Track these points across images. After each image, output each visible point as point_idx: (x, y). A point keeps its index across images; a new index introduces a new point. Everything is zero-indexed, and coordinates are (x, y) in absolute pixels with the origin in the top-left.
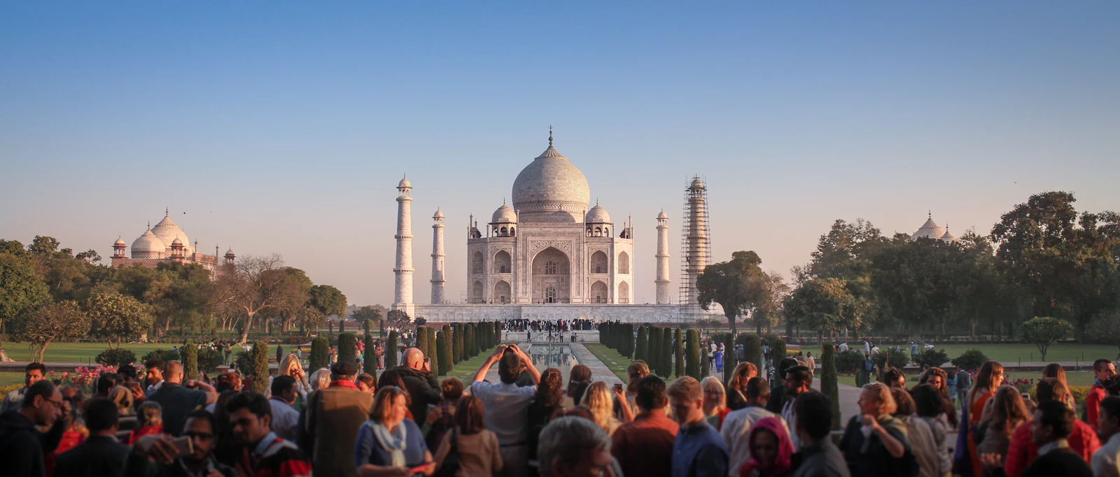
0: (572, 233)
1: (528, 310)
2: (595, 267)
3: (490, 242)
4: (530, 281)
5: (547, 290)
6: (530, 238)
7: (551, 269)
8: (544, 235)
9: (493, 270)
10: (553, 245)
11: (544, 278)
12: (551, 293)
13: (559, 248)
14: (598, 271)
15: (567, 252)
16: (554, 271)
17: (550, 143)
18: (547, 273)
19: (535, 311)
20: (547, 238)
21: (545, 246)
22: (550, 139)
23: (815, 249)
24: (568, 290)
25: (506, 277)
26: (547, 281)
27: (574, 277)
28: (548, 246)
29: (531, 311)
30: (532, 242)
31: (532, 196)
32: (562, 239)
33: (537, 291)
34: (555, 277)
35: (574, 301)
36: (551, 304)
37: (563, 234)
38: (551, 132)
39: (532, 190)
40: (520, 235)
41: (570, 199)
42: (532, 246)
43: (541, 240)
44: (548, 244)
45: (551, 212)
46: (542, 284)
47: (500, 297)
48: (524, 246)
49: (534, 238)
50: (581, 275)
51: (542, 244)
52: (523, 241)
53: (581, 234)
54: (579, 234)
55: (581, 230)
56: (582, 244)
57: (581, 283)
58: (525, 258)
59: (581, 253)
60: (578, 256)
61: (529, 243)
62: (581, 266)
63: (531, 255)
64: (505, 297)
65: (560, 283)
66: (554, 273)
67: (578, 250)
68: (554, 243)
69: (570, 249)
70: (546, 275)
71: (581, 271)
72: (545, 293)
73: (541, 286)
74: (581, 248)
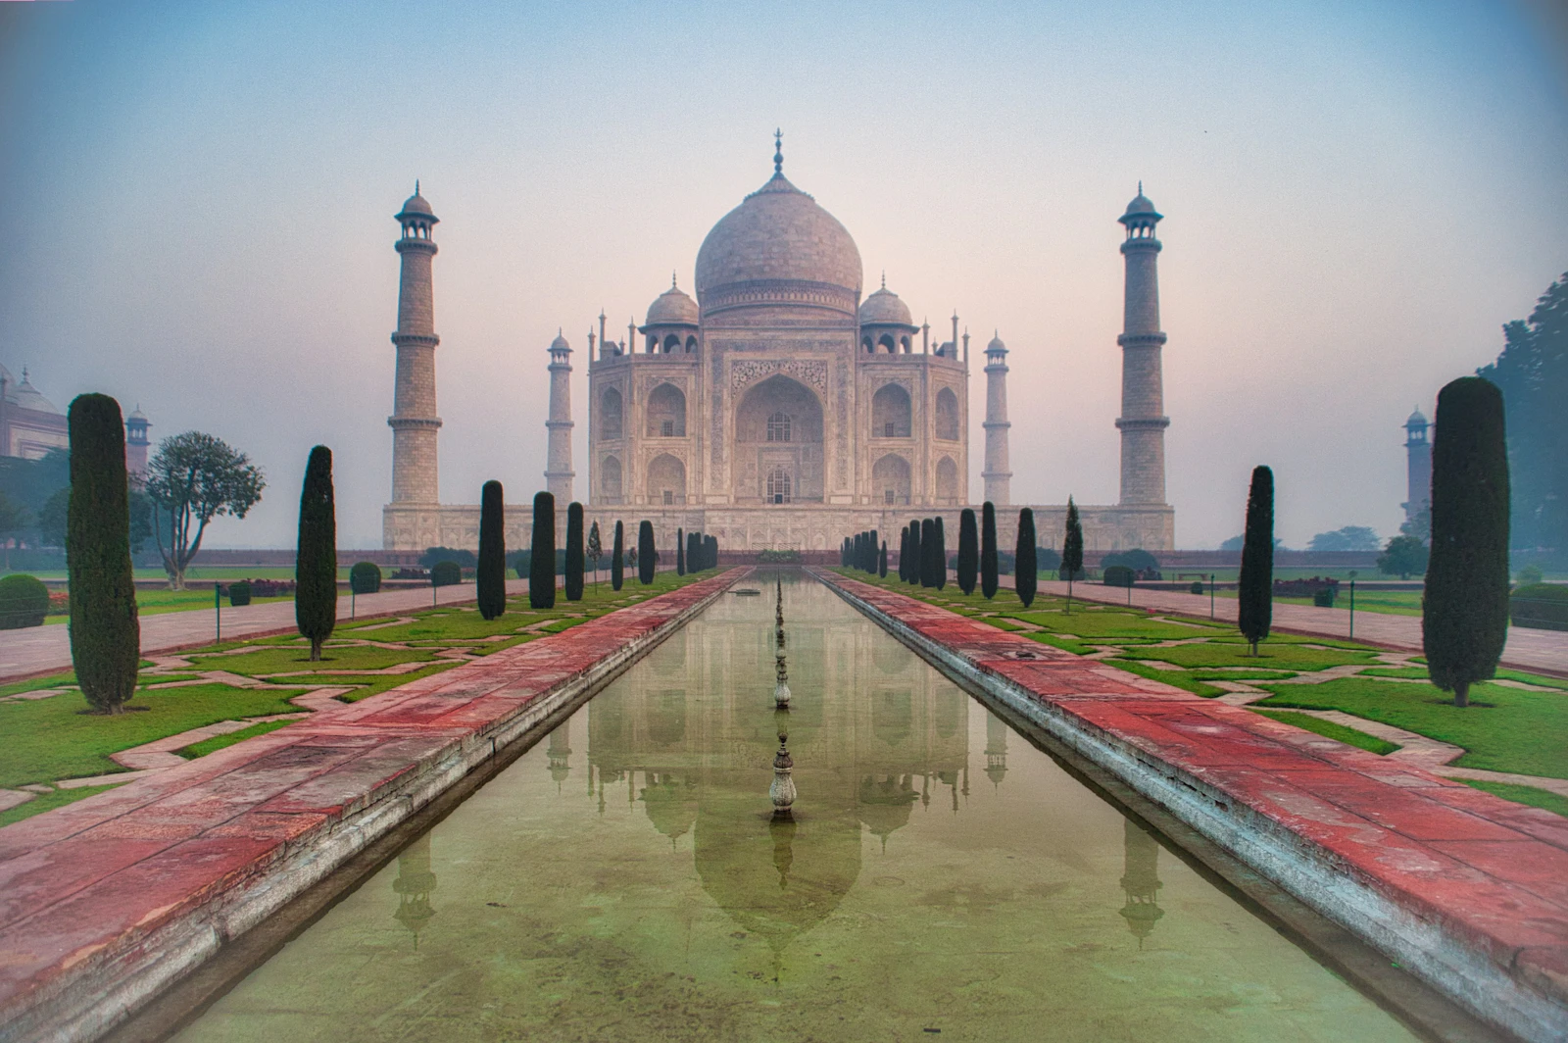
0: (829, 343)
1: (722, 518)
2: (881, 424)
3: (639, 365)
4: (727, 452)
5: (770, 479)
6: (729, 356)
7: (779, 431)
8: (763, 349)
9: (645, 430)
10: (785, 371)
11: (763, 450)
12: (779, 485)
13: (798, 378)
14: (889, 431)
15: (816, 388)
16: (787, 434)
17: (778, 169)
18: (770, 439)
19: (741, 521)
20: (768, 356)
21: (764, 374)
22: (778, 159)
24: (819, 478)
25: (674, 445)
26: (769, 458)
27: (832, 446)
28: (773, 371)
29: (728, 520)
30: (735, 363)
31: (739, 271)
32: (808, 356)
33: (747, 481)
34: (788, 449)
35: (834, 500)
36: (778, 506)
37: (808, 345)
38: (778, 145)
39: (738, 259)
40: (707, 347)
41: (822, 280)
42: (735, 374)
43: (757, 362)
44: (772, 367)
45: (780, 306)
46: (759, 465)
47: (662, 494)
48: (718, 373)
49: (739, 356)
50: (850, 441)
51: (758, 370)
52: (714, 361)
53: (850, 347)
54: (843, 345)
55: (849, 336)
56: (851, 369)
57: (850, 459)
58: (717, 402)
59: (850, 390)
60: (842, 397)
61: (728, 366)
62: (850, 418)
63: (732, 394)
64: (674, 494)
65: (801, 463)
66: (787, 440)
67: (842, 383)
68: (787, 366)
69: (825, 380)
70: (768, 445)
71: (851, 433)
72: (765, 483)
73: (757, 468)
74: (850, 378)
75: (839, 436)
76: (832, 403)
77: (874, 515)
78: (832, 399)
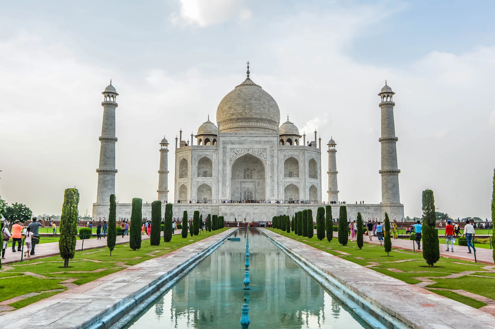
0: (267, 141)
1: (226, 209)
2: (287, 172)
3: (195, 150)
4: (228, 183)
5: (245, 193)
6: (229, 146)
7: (248, 175)
8: (242, 144)
9: (196, 175)
10: (250, 152)
11: (242, 182)
12: (248, 196)
13: (256, 155)
14: (290, 175)
15: (262, 158)
16: (251, 176)
17: (248, 76)
18: (245, 178)
19: (233, 210)
20: (245, 147)
21: (242, 153)
22: (248, 73)
24: (264, 193)
25: (207, 181)
26: (244, 185)
27: (268, 180)
28: (246, 152)
29: (228, 209)
30: (231, 149)
31: (233, 114)
32: (259, 146)
33: (235, 194)
34: (252, 182)
35: (269, 202)
36: (248, 204)
37: (259, 142)
38: (248, 67)
39: (233, 110)
40: (221, 143)
41: (265, 117)
42: (231, 153)
43: (239, 148)
44: (245, 151)
45: (249, 127)
46: (240, 188)
47: (203, 199)
48: (224, 153)
49: (233, 147)
50: (276, 179)
51: (240, 152)
52: (223, 148)
53: (275, 143)
54: (273, 142)
55: (275, 139)
56: (276, 151)
57: (276, 187)
58: (224, 163)
59: (275, 159)
60: (272, 162)
61: (228, 150)
62: (275, 170)
63: (230, 161)
64: (207, 199)
65: (257, 187)
66: (251, 178)
67: (272, 157)
68: (251, 150)
69: (266, 155)
70: (244, 180)
71: (276, 176)
72: (243, 195)
73: (239, 189)
74: (276, 155)
75: (271, 177)
76: (268, 164)
77: (285, 207)
78: (268, 162)
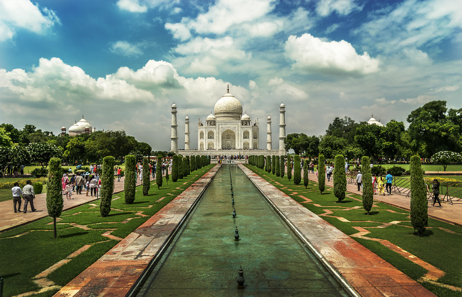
0: (237, 124)
2: (244, 137)
3: (206, 128)
6: (221, 126)
7: (228, 137)
8: (226, 125)
9: (207, 138)
10: (229, 128)
11: (226, 141)
12: (228, 146)
13: (232, 129)
14: (246, 138)
15: (234, 131)
18: (227, 139)
19: (223, 153)
22: (228, 89)
23: (327, 129)
24: (235, 145)
25: (212, 140)
27: (237, 140)
28: (227, 129)
30: (222, 127)
31: (222, 111)
32: (233, 126)
33: (223, 145)
35: (237, 149)
36: (228, 150)
37: (233, 124)
38: (228, 87)
40: (217, 125)
41: (235, 112)
42: (222, 129)
45: (229, 116)
46: (225, 143)
47: (210, 148)
48: (219, 129)
49: (222, 126)
50: (240, 140)
51: (225, 128)
52: (218, 127)
53: (240, 125)
55: (240, 123)
56: (240, 128)
57: (240, 143)
58: (219, 133)
59: (240, 132)
61: (220, 128)
62: (240, 136)
63: (221, 132)
64: (212, 148)
65: (232, 143)
66: (230, 139)
67: (238, 130)
69: (236, 130)
71: (240, 138)
72: (226, 146)
74: (240, 130)
77: (242, 151)
78: (237, 133)
